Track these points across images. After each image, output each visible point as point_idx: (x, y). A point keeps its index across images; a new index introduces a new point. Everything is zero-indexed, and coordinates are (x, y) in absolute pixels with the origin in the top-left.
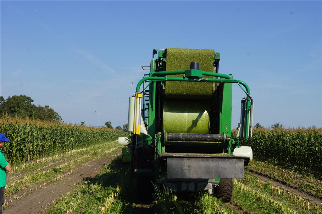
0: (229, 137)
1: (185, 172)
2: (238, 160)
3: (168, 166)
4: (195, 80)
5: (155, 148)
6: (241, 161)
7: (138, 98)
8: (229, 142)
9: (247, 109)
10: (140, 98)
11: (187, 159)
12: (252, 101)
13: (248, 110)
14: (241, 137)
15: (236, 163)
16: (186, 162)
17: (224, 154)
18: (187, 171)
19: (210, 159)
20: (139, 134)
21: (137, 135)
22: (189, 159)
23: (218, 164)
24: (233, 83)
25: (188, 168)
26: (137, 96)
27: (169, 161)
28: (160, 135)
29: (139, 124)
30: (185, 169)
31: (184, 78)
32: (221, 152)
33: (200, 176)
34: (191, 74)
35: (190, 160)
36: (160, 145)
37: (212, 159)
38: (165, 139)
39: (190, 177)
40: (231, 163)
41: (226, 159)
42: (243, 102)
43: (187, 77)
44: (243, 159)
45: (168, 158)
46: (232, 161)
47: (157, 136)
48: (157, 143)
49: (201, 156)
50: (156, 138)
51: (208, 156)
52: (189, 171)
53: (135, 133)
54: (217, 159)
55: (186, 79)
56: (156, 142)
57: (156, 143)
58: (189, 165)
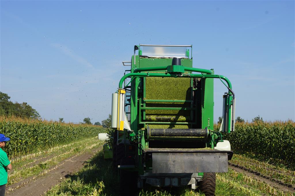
0: (212, 132)
1: (170, 167)
2: (222, 154)
3: (153, 161)
4: (177, 75)
5: (139, 144)
6: (225, 155)
7: (121, 94)
8: (212, 137)
9: (229, 103)
10: (123, 94)
11: (171, 154)
12: (234, 96)
13: (230, 105)
14: (223, 132)
15: (220, 157)
16: (171, 158)
17: (207, 149)
18: (172, 166)
19: (194, 154)
20: (123, 130)
21: (121, 131)
22: (173, 154)
23: (203, 158)
24: (214, 78)
25: (173, 163)
26: (120, 93)
27: (154, 156)
28: (144, 130)
29: (122, 120)
30: (170, 164)
31: (166, 74)
32: (205, 147)
33: (185, 170)
34: (173, 70)
35: (174, 155)
36: (143, 140)
37: (196, 154)
38: (149, 134)
39: (175, 171)
40: (215, 157)
41: (210, 153)
42: (225, 97)
44: (226, 153)
45: (153, 154)
46: (216, 155)
48: (141, 139)
49: (185, 151)
50: (140, 134)
51: (192, 151)
52: (174, 165)
53: (119, 129)
54: (201, 154)
55: (169, 74)
56: (140, 137)
58: (174, 160)
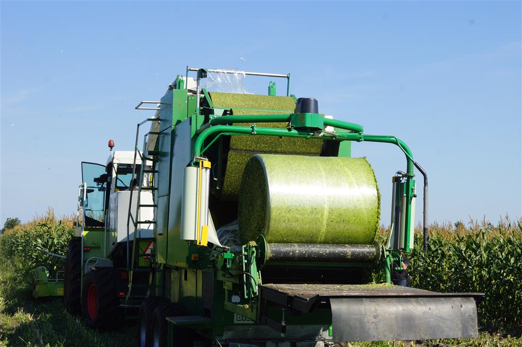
1: (369, 329)
4: (312, 134)
5: (245, 275)
7: (204, 170)
10: (207, 168)
11: (368, 299)
13: (410, 196)
15: (461, 306)
16: (369, 308)
18: (372, 326)
20: (206, 245)
22: (372, 299)
23: (430, 309)
25: (374, 320)
26: (202, 166)
27: (335, 306)
30: (368, 322)
31: (290, 130)
33: (398, 335)
35: (374, 302)
36: (254, 267)
37: (415, 299)
39: (379, 337)
40: (452, 307)
42: (396, 180)
43: (296, 129)
44: (472, 299)
45: (331, 300)
46: (454, 302)
47: (246, 250)
48: (248, 265)
49: (395, 294)
50: (246, 253)
52: (376, 325)
53: (200, 243)
55: (294, 132)
56: (246, 261)
57: (245, 263)
58: (375, 314)
